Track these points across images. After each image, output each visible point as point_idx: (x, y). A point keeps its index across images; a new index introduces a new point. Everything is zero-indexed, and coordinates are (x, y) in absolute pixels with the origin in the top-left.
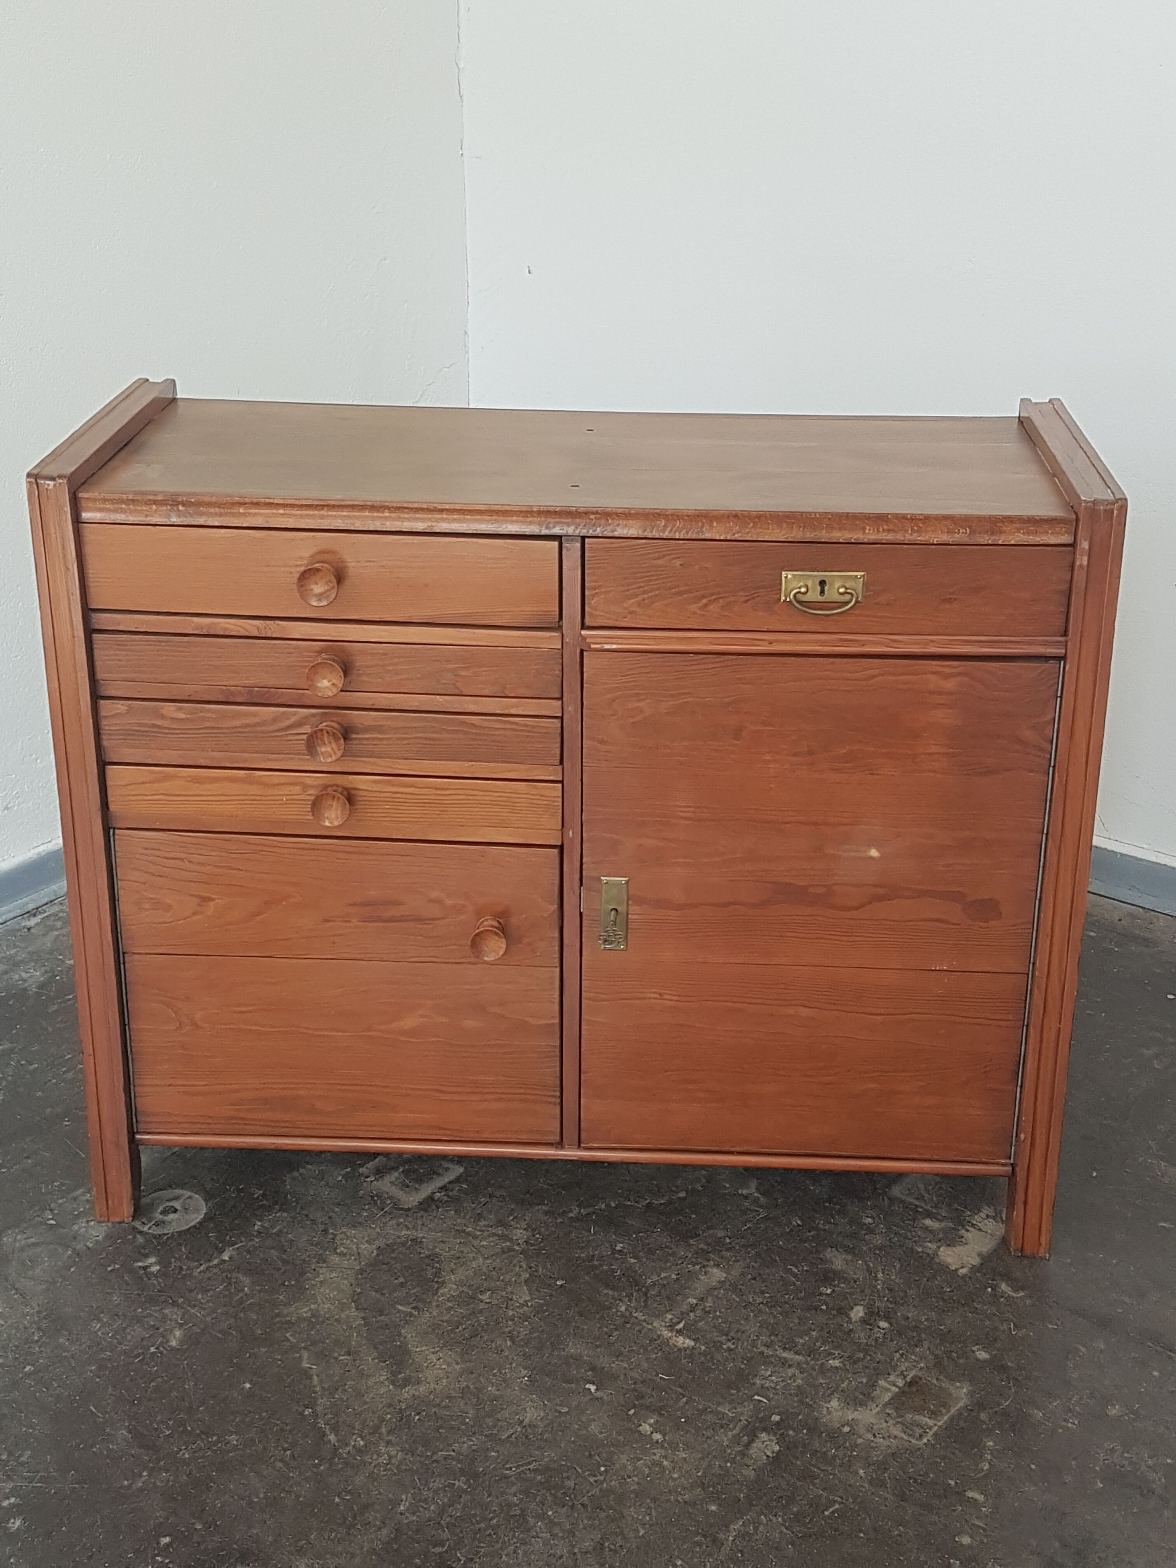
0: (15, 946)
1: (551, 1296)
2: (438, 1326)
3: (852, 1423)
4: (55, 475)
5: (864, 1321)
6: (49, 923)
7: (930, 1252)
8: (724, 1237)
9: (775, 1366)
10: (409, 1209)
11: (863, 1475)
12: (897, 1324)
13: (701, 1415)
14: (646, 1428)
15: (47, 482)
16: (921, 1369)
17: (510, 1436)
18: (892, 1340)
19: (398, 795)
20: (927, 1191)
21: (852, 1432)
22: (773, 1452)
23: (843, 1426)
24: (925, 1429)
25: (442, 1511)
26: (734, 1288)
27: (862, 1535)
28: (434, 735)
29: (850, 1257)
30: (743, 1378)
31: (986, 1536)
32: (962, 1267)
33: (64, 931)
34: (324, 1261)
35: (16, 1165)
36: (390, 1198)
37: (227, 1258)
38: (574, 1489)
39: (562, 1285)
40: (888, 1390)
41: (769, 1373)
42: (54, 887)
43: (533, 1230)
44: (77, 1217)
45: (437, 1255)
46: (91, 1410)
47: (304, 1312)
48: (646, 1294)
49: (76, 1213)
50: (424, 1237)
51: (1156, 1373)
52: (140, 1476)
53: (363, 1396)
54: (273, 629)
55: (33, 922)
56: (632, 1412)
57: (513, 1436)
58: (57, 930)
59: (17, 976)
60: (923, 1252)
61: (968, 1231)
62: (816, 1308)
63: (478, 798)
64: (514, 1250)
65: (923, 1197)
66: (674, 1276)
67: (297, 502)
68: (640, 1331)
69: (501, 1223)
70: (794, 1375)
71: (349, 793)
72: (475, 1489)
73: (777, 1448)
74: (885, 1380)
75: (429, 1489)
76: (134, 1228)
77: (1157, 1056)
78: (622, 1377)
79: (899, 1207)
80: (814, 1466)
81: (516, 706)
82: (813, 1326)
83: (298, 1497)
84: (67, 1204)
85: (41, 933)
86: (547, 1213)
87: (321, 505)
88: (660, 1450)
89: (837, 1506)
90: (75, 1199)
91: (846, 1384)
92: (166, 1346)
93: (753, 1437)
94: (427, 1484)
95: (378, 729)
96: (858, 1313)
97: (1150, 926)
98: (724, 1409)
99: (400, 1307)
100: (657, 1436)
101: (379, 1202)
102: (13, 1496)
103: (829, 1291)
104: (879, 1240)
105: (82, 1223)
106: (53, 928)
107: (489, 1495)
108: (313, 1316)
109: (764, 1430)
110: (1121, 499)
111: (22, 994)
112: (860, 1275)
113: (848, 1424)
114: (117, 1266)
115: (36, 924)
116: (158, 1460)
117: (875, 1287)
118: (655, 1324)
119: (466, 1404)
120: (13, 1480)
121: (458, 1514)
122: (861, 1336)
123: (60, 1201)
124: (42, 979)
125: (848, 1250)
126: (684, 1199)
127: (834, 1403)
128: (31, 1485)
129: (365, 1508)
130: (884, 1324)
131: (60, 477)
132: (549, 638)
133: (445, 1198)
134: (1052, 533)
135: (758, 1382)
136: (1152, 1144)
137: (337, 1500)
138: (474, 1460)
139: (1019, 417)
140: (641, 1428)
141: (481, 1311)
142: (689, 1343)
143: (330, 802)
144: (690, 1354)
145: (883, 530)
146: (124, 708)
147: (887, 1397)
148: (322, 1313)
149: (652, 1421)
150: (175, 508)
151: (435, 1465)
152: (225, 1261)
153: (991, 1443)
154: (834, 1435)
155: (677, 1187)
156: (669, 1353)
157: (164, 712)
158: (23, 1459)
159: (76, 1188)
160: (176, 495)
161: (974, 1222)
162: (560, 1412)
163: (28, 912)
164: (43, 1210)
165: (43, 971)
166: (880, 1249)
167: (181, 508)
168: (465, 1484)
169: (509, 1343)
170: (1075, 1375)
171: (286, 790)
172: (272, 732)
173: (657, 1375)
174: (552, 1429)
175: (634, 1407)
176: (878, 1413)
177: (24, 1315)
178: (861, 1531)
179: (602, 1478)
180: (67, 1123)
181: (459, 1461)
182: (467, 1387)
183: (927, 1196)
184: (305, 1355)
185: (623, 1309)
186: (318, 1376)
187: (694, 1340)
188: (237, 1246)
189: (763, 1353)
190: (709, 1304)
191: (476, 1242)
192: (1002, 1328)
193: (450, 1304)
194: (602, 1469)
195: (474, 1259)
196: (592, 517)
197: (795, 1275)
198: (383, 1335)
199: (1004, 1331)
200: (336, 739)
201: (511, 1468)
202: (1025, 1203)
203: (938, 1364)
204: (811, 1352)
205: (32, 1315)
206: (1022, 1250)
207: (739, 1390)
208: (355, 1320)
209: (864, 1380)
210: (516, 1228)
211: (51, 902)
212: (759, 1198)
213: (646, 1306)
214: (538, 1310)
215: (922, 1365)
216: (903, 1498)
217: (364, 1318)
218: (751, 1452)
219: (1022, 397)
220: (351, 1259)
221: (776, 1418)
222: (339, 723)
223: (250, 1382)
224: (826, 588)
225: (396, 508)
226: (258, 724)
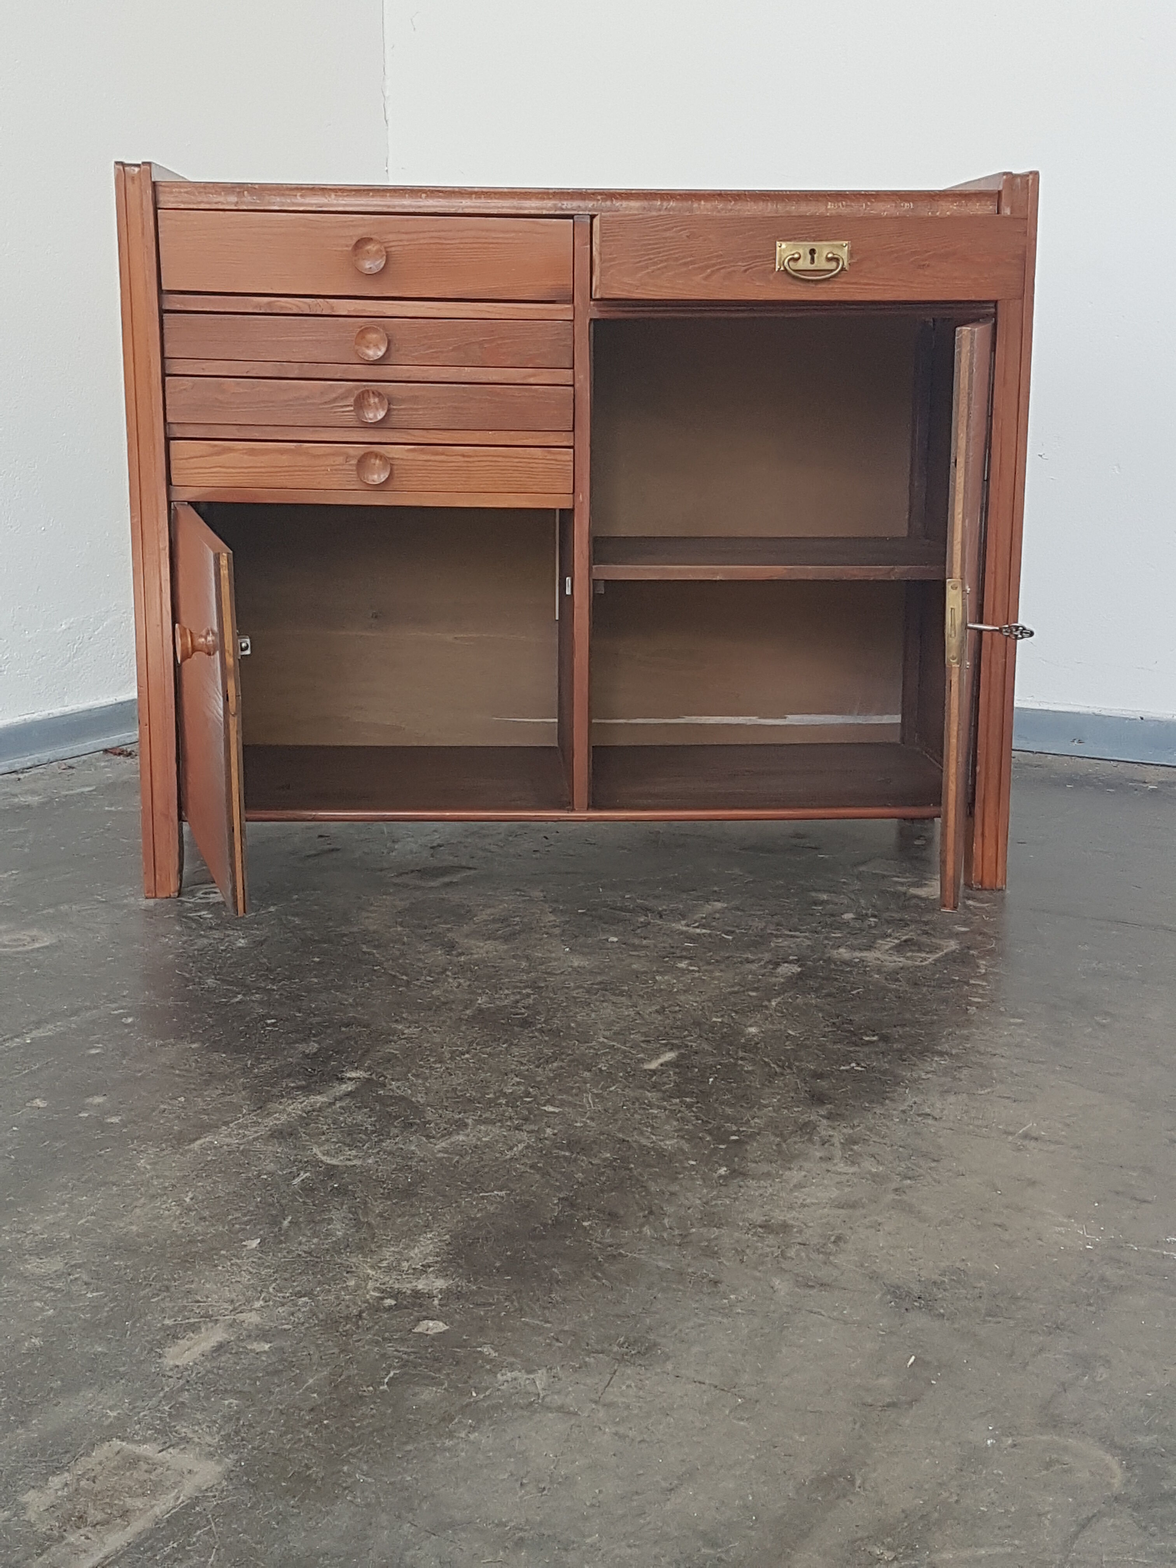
1: (575, 917)
3: (861, 958)
5: (855, 919)
7: (902, 891)
9: (785, 938)
10: (431, 887)
11: (877, 977)
12: (885, 919)
13: (728, 959)
14: (681, 965)
15: (133, 168)
16: (912, 935)
17: (563, 972)
18: (883, 925)
21: (862, 961)
22: (796, 971)
23: (853, 959)
24: (925, 958)
28: (463, 406)
29: (833, 895)
30: (760, 943)
32: (932, 896)
39: (583, 913)
45: (464, 904)
47: (355, 929)
48: (659, 914)
49: (123, 895)
50: (449, 898)
51: (1114, 932)
56: (667, 959)
60: (895, 891)
61: (931, 881)
62: (812, 915)
64: (534, 900)
65: (887, 869)
66: (681, 906)
68: (660, 928)
70: (803, 941)
73: (799, 969)
74: (883, 940)
76: (180, 901)
78: (653, 946)
80: (834, 975)
81: (533, 375)
82: (812, 922)
83: (383, 1001)
84: (113, 892)
87: (367, 190)
88: (697, 973)
89: (861, 989)
90: (119, 889)
91: (849, 943)
92: (234, 946)
93: (777, 965)
95: (415, 399)
96: (848, 915)
98: (748, 956)
99: (441, 925)
101: (402, 885)
103: (820, 908)
104: (856, 887)
105: (131, 899)
107: (555, 995)
108: (364, 931)
109: (786, 962)
110: (1034, 174)
112: (845, 901)
113: (857, 958)
114: (172, 915)
117: (860, 905)
118: (673, 925)
119: (518, 961)
122: (855, 925)
123: (106, 891)
130: (873, 919)
132: (562, 310)
133: (462, 882)
134: (980, 205)
135: (772, 945)
140: (677, 965)
141: (515, 925)
143: (372, 460)
144: (708, 936)
146: (191, 384)
147: (887, 947)
149: (686, 962)
150: (242, 193)
153: (983, 962)
154: (846, 963)
156: (690, 936)
157: (224, 387)
159: (119, 885)
164: (90, 894)
167: (247, 194)
169: (546, 936)
170: (1045, 934)
172: (320, 404)
173: (683, 944)
177: (95, 938)
183: (890, 869)
184: (363, 946)
185: (641, 920)
186: (379, 954)
187: (709, 930)
189: (772, 933)
192: (975, 918)
193: (485, 923)
198: (430, 937)
199: (978, 919)
202: (983, 834)
203: (926, 934)
204: (815, 932)
205: (102, 937)
206: (981, 884)
208: (402, 932)
209: (865, 941)
210: (532, 892)
213: (661, 918)
218: (778, 971)
220: (386, 908)
224: (816, 256)
225: (432, 192)
226: (308, 397)
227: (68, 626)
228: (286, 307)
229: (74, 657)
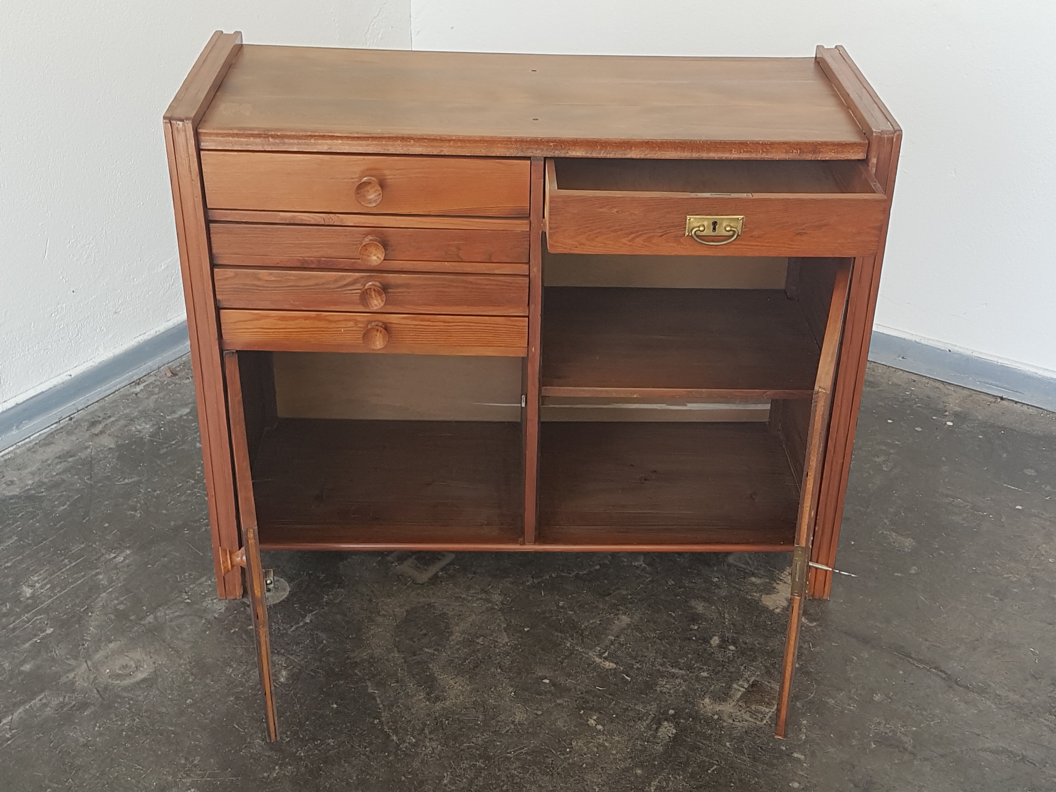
0: (129, 407)
1: (522, 638)
2: (452, 661)
3: (719, 713)
4: (183, 117)
5: (720, 646)
6: (150, 389)
7: (756, 599)
8: (627, 595)
9: (668, 678)
10: (423, 584)
11: (729, 746)
12: (740, 647)
13: (625, 712)
14: (592, 722)
15: (178, 122)
16: (758, 676)
17: (507, 731)
18: (738, 658)
19: (418, 327)
20: (750, 558)
21: (720, 719)
22: (672, 734)
23: (714, 715)
24: (764, 714)
25: (471, 782)
26: (637, 628)
27: (732, 785)
28: (444, 289)
29: (707, 605)
30: (649, 687)
31: (809, 782)
32: (777, 608)
33: (161, 395)
34: (373, 621)
35: (157, 562)
36: (409, 577)
37: (308, 621)
38: (552, 764)
39: (528, 631)
40: (739, 690)
41: (665, 683)
42: (150, 364)
43: (505, 595)
44: (205, 596)
45: (445, 614)
46: (234, 727)
47: (365, 655)
48: (582, 635)
49: (203, 594)
50: (435, 603)
51: (901, 672)
52: (274, 769)
53: (411, 709)
54: (334, 219)
55: (138, 389)
56: (582, 712)
57: (510, 731)
58: (156, 394)
59: (134, 429)
60: (752, 599)
61: (778, 584)
62: (690, 639)
63: (473, 327)
64: (494, 609)
65: (748, 562)
66: (598, 622)
67: (351, 135)
68: (581, 659)
69: (483, 591)
70: (680, 683)
71: (386, 326)
72: (490, 767)
73: (675, 731)
74: (737, 683)
75: (461, 768)
76: (244, 603)
77: (884, 462)
78: (573, 690)
79: (734, 569)
80: (698, 741)
82: (689, 651)
83: (378, 778)
84: (196, 588)
85: (145, 397)
86: (512, 583)
87: (367, 137)
88: (602, 736)
89: (715, 767)
90: (201, 584)
91: (713, 687)
92: (277, 681)
93: (659, 724)
94: (459, 765)
95: (407, 286)
96: (715, 641)
97: (873, 373)
98: (640, 707)
99: (426, 650)
100: (599, 727)
101: (402, 579)
102: (193, 788)
103: (696, 627)
104: (724, 593)
105: (208, 600)
106: (152, 393)
107: (499, 771)
108: (371, 658)
109: (666, 720)
110: (898, 130)
111: (140, 442)
112: (715, 616)
113: (717, 714)
114: (237, 629)
115: (141, 390)
116: (284, 758)
117: (725, 623)
118: (590, 654)
119: (477, 712)
120: (190, 777)
121: (482, 784)
122: (719, 656)
123: (191, 586)
124: (151, 430)
125: (705, 600)
126: (598, 570)
127: (707, 700)
128: (204, 779)
129: (421, 783)
130: (732, 647)
131: (187, 119)
132: (522, 224)
133: (445, 575)
134: (853, 152)
135: (658, 689)
136: (886, 521)
137: (403, 778)
138: (486, 749)
139: (816, 58)
140: (589, 722)
141: (478, 650)
142: (613, 665)
143: (375, 333)
144: (615, 672)
145: (744, 151)
146: (232, 274)
147: (739, 695)
148: (376, 655)
149: (595, 717)
150: (267, 139)
151: (462, 752)
152: (307, 623)
153: (805, 722)
154: (708, 721)
155: (593, 562)
156: (601, 672)
157: (260, 276)
158: (196, 762)
159: (201, 577)
160: (267, 130)
161: (781, 578)
162: (536, 714)
163: (134, 382)
164: (180, 592)
165: (151, 424)
166: (724, 598)
167: (271, 140)
168: (483, 764)
169: (499, 670)
170: (852, 675)
171: (343, 324)
172: (334, 289)
173: (595, 686)
174: (533, 725)
175: (583, 709)
176: (734, 706)
177: (180, 665)
178: (731, 782)
179: (568, 756)
180: (187, 532)
181: (477, 749)
182: (476, 700)
183: (750, 562)
184: (369, 684)
185: (568, 645)
186: (379, 697)
187: (616, 663)
188: (314, 613)
189: (659, 670)
190: (622, 639)
191: (469, 604)
192: (805, 647)
193: (458, 646)
194: (568, 750)
195: (470, 616)
196: (552, 144)
197: (674, 618)
198: (417, 669)
199: (806, 649)
200: (380, 294)
201: (510, 753)
203: (768, 672)
204: (690, 668)
205: (185, 664)
206: (813, 595)
207: (647, 695)
208: (398, 660)
209: (724, 685)
210: (494, 594)
211: (149, 374)
212: (646, 568)
213: (583, 642)
214: (515, 648)
215: (759, 673)
216: (754, 759)
217: (403, 658)
218: (659, 734)
219: (819, 44)
220: (389, 619)
221: (671, 712)
222: (380, 283)
223: (336, 703)
224: (717, 227)
225: (419, 139)
226: (324, 283)
227: (166, 266)
228: (305, 220)
229: (173, 285)
